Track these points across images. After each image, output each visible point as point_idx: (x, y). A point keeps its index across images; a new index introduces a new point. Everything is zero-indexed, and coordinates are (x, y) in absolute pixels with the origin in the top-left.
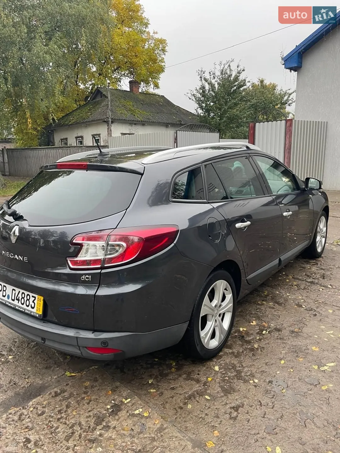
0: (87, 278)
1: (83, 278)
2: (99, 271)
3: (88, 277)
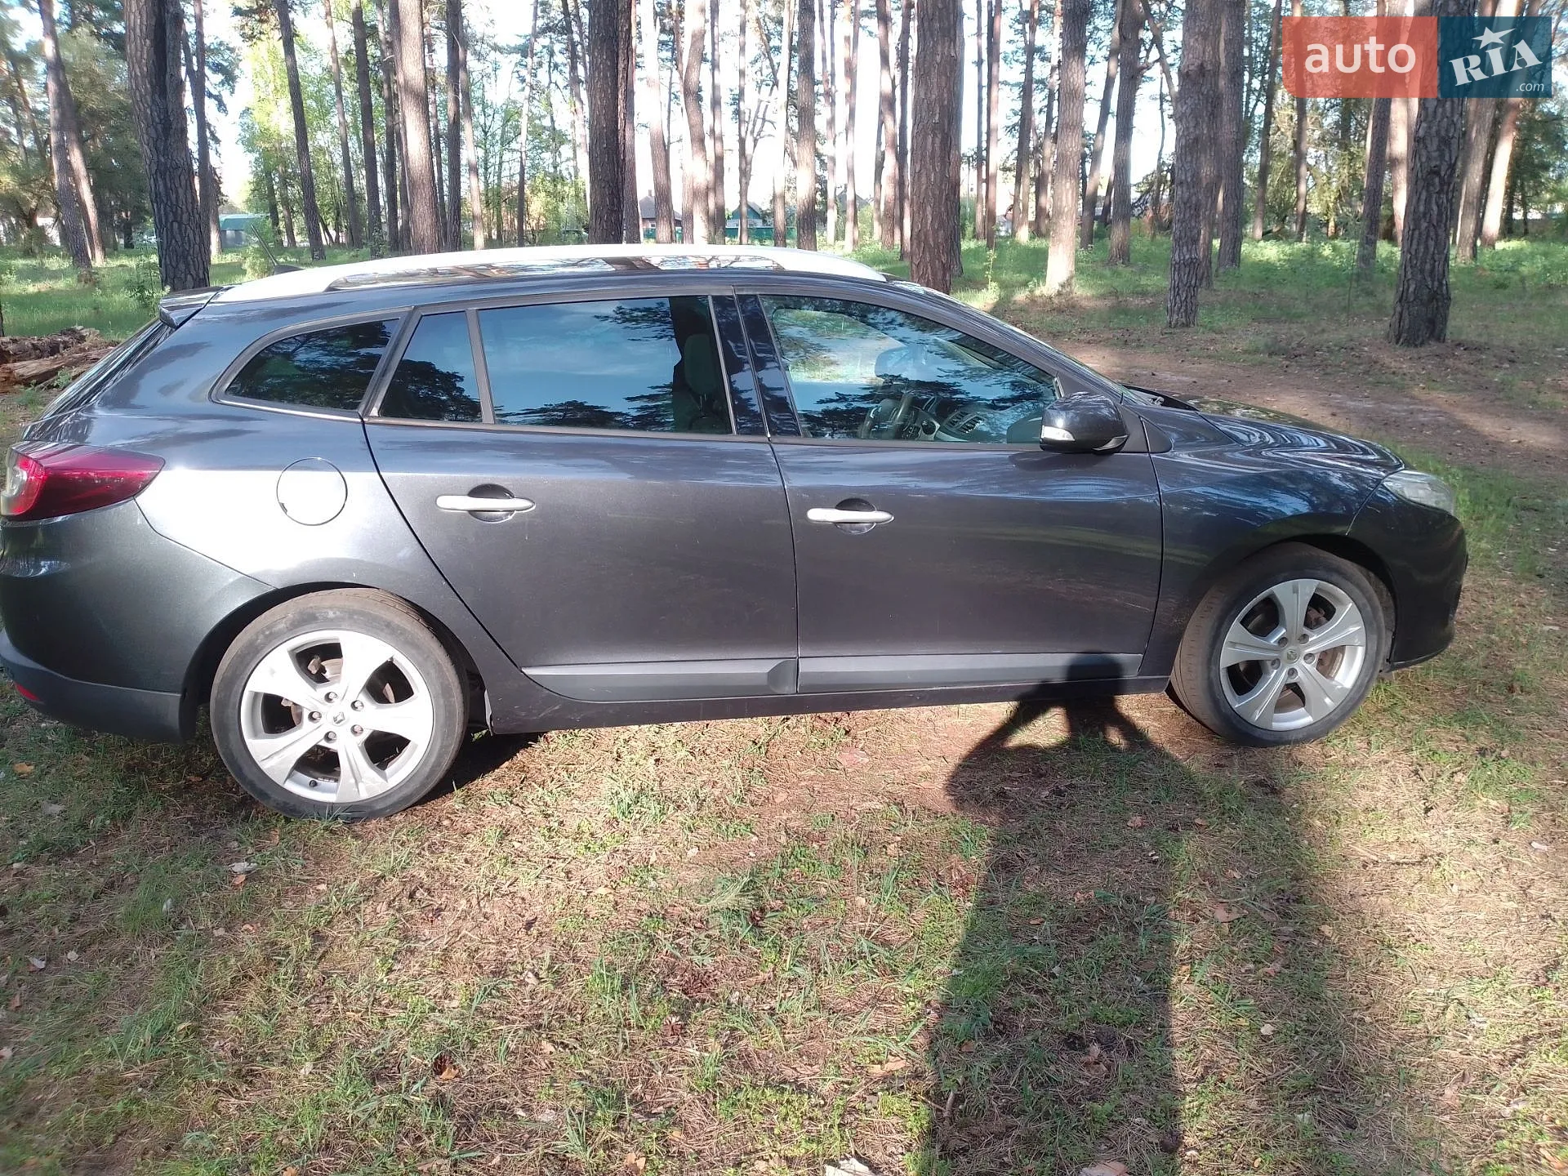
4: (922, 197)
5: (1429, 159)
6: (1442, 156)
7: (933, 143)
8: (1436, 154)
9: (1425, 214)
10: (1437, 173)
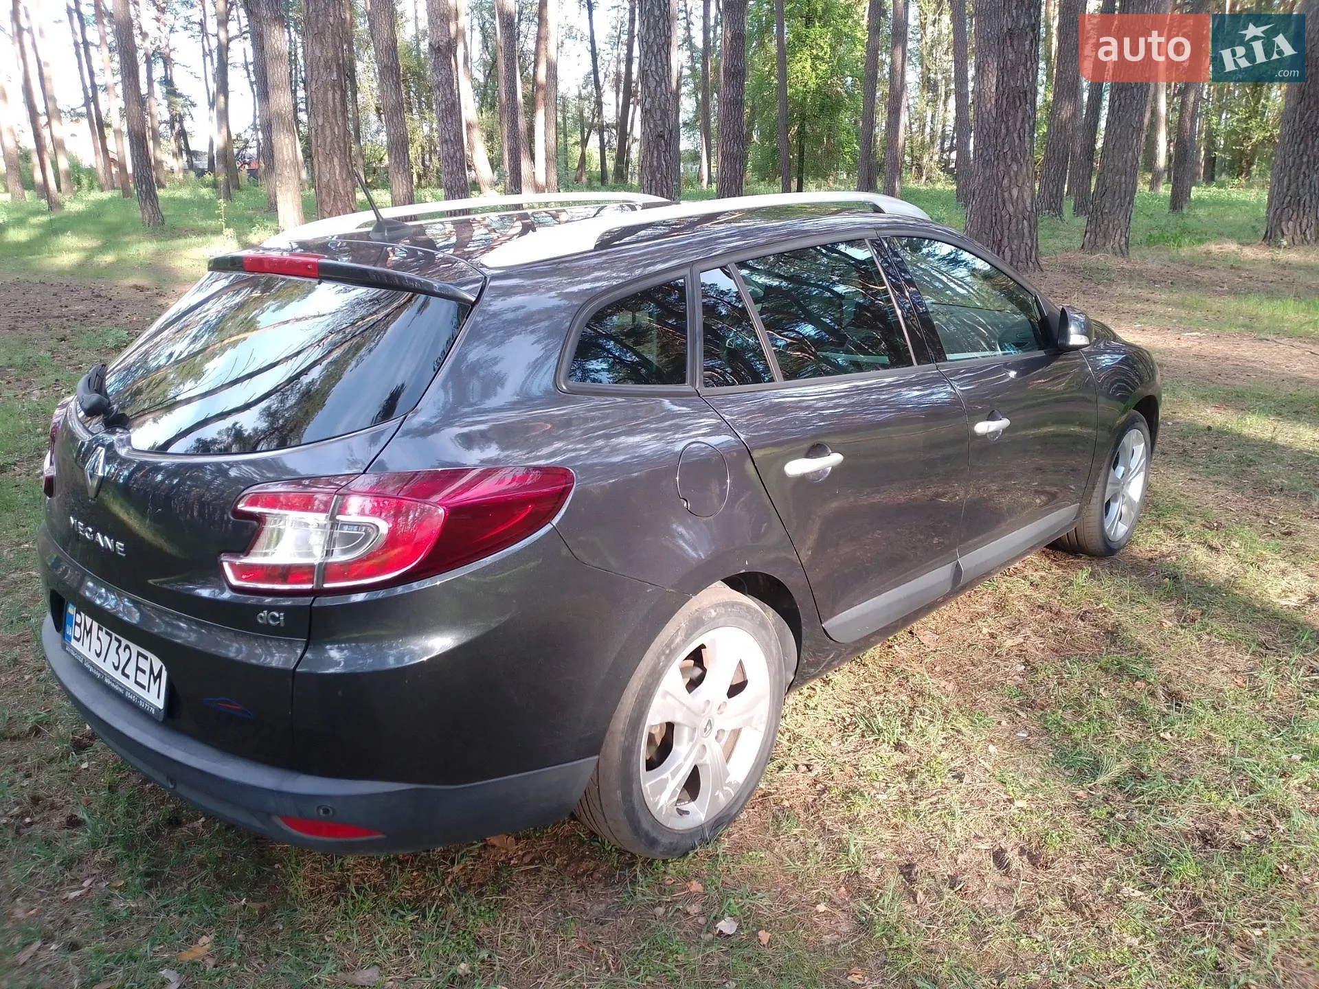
0: (273, 618)
1: (261, 617)
2: (307, 601)
3: (277, 615)
4: (328, 148)
5: (655, 126)
6: (664, 124)
7: (334, 99)
8: (660, 122)
9: (658, 168)
10: (662, 137)
